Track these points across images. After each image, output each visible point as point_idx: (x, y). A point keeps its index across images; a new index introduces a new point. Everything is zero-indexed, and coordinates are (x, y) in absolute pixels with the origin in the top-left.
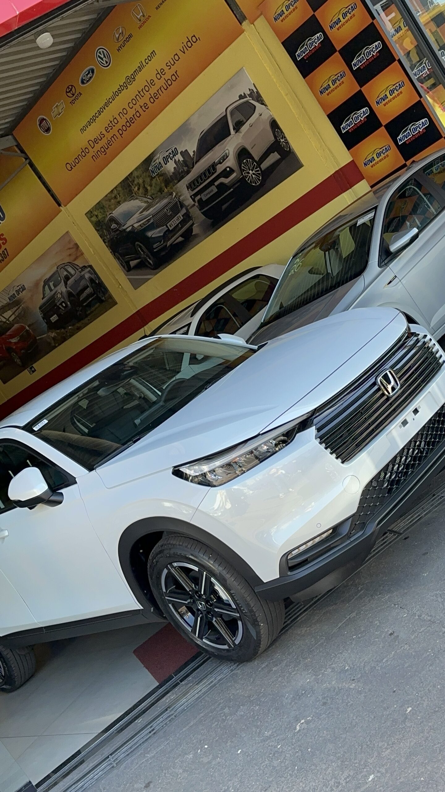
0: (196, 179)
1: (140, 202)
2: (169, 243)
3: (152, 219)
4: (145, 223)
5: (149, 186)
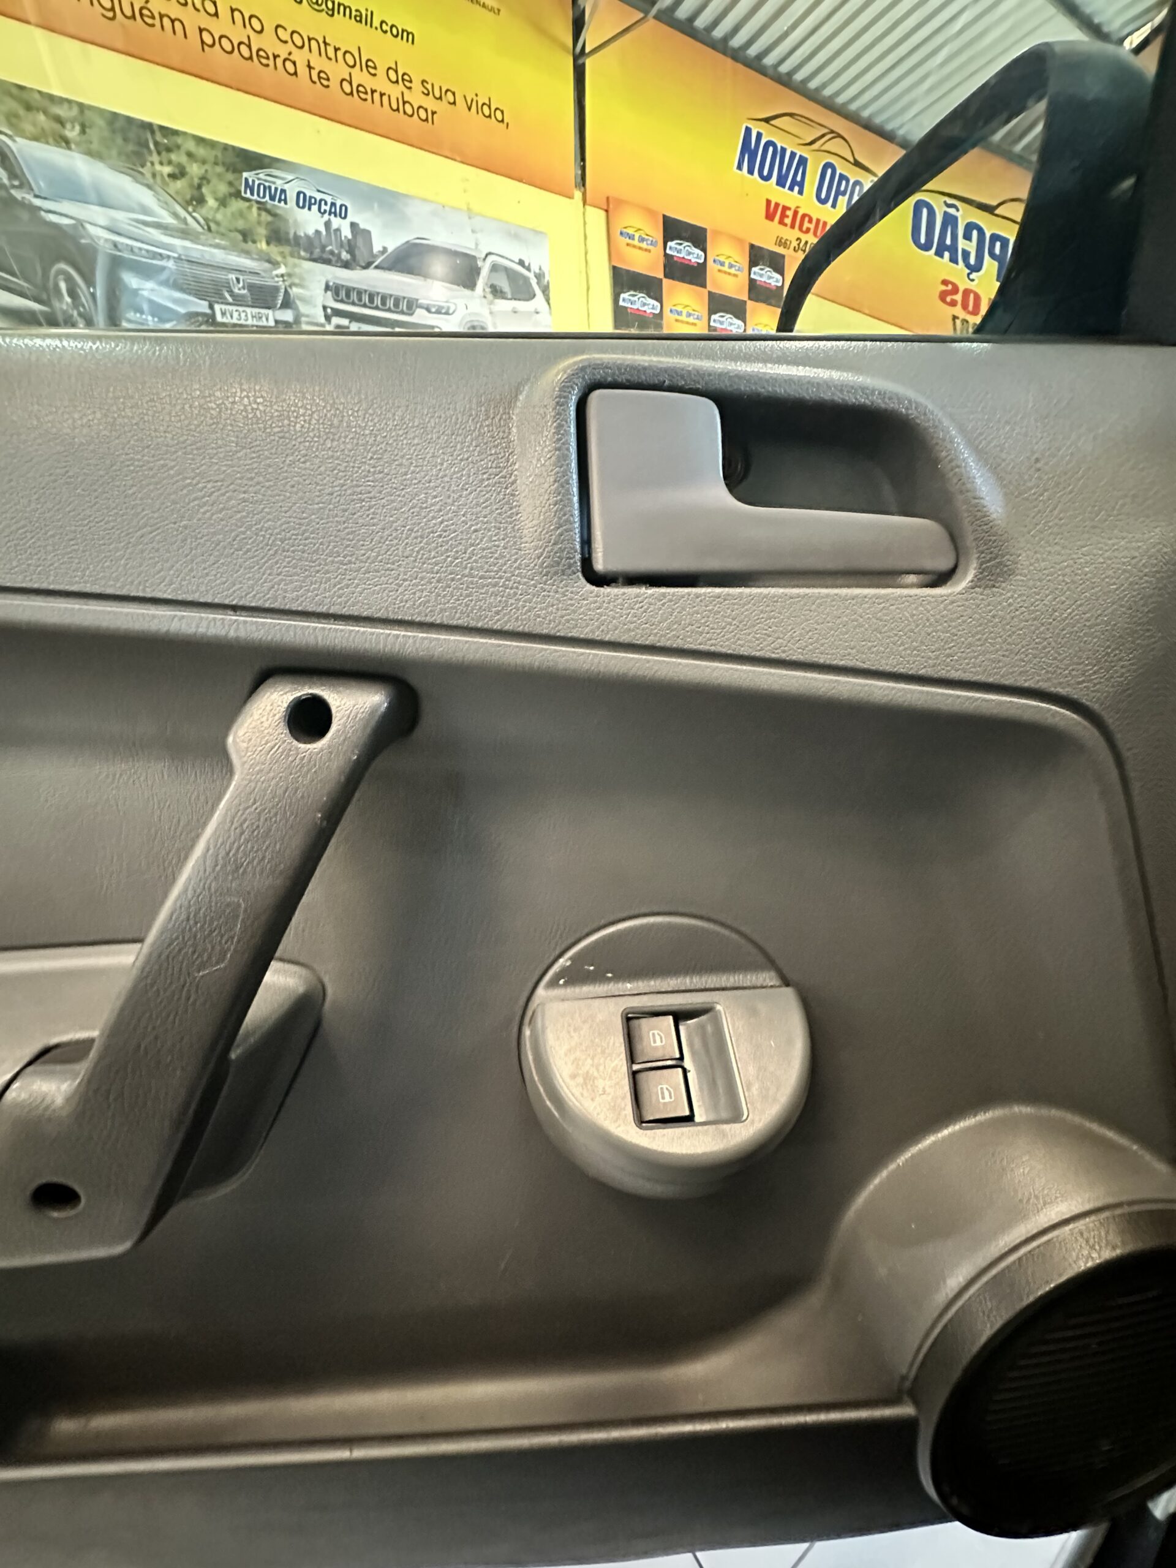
0: (360, 293)
3: (172, 262)
4: (136, 251)
5: (216, 199)
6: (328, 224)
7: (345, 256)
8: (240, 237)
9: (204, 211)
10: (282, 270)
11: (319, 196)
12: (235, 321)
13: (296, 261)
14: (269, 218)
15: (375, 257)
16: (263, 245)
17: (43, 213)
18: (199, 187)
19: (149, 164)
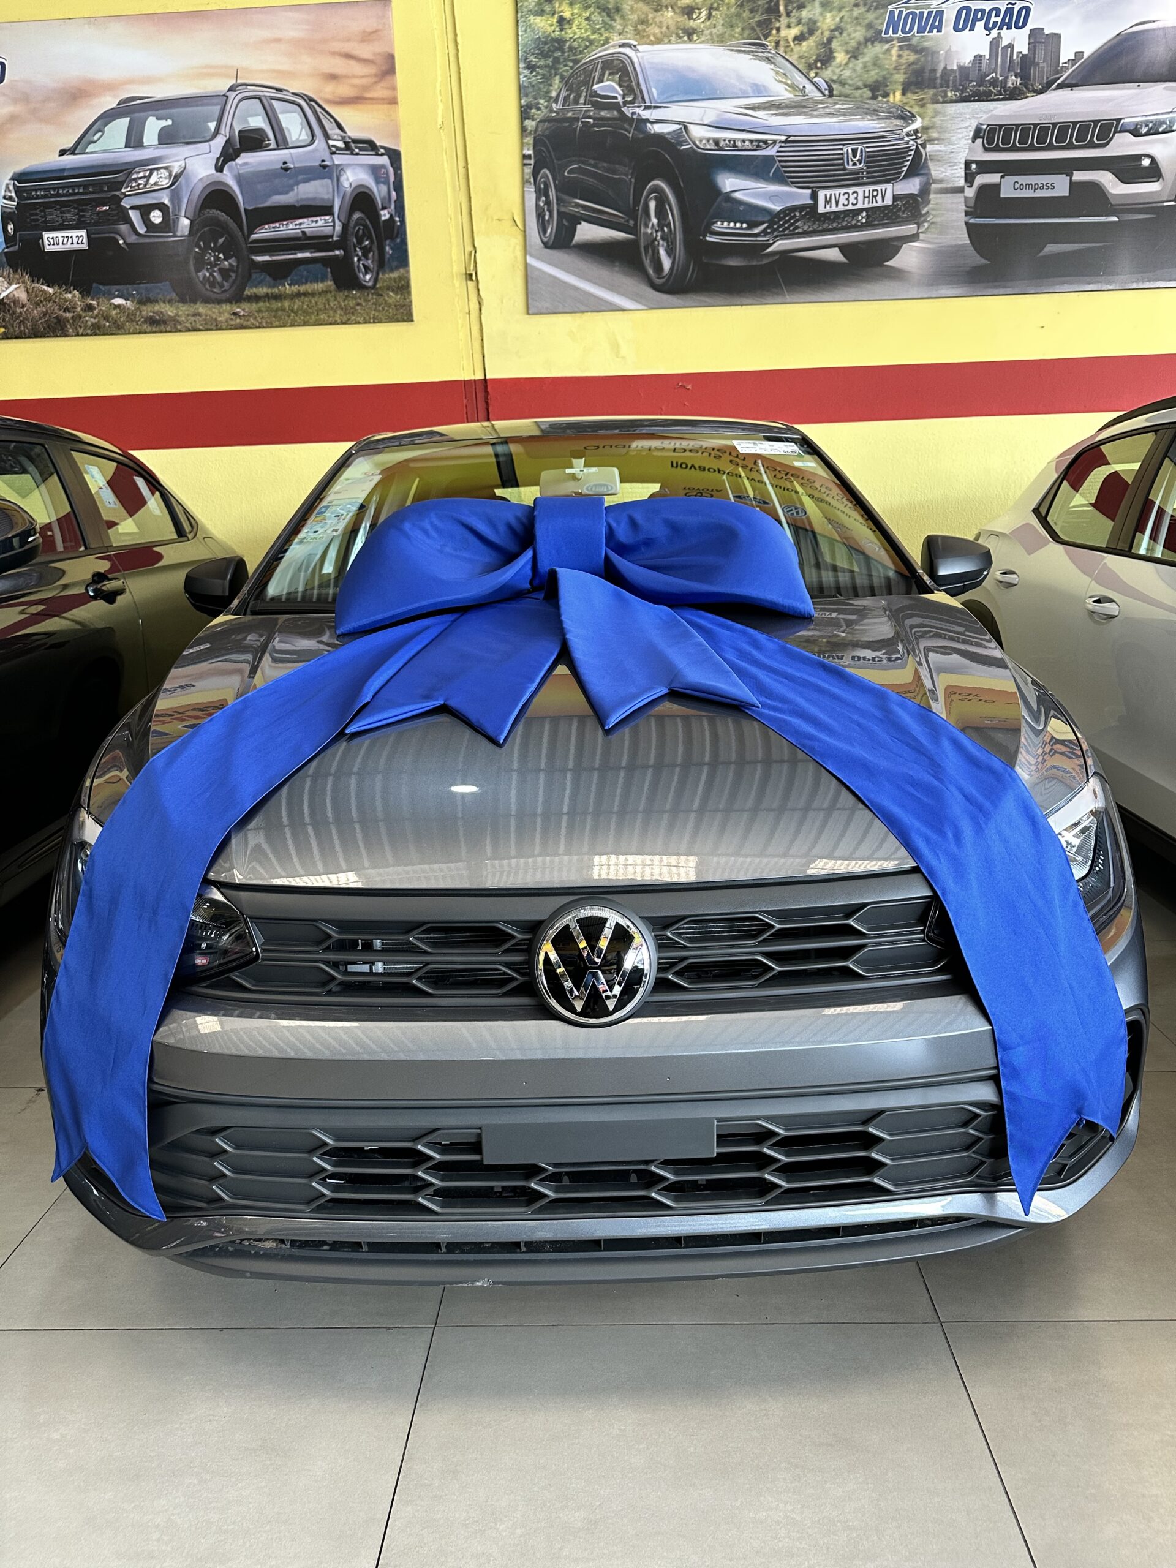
0: (1025, 130)
1: (773, 73)
2: (780, 245)
3: (777, 148)
4: (739, 144)
5: (847, 52)
6: (994, 44)
7: (1013, 81)
8: (869, 94)
9: (828, 73)
10: (917, 124)
11: (987, 6)
12: (841, 208)
13: (938, 106)
14: (913, 57)
15: (1059, 71)
16: (897, 97)
17: (649, 125)
18: (830, 40)
19: (774, 32)
